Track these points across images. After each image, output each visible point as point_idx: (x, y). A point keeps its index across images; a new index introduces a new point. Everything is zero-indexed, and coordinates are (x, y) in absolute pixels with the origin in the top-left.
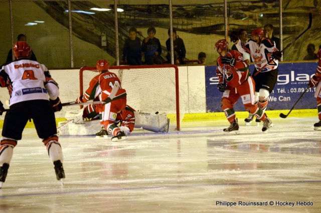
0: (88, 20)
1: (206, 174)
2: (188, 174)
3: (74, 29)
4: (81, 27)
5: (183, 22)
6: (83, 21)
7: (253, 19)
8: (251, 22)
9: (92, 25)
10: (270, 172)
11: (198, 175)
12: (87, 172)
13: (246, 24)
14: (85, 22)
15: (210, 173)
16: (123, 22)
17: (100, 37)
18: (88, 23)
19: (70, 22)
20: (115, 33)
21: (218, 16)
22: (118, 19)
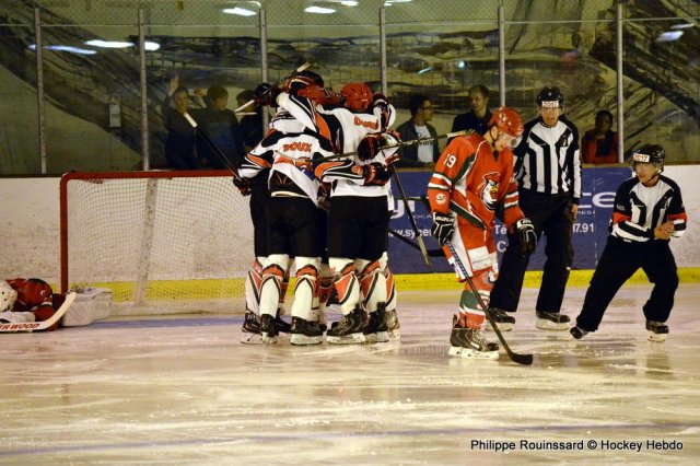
0: (80, 68)
1: (337, 410)
2: (298, 411)
3: (47, 89)
4: (64, 83)
6: (68, 71)
7: (442, 73)
8: (438, 80)
9: (90, 80)
10: (477, 407)
11: (320, 413)
12: (73, 406)
13: (427, 82)
14: (74, 72)
15: (346, 409)
16: (158, 74)
17: (107, 107)
18: (81, 75)
19: (40, 74)
20: (140, 98)
21: (366, 65)
22: (147, 67)
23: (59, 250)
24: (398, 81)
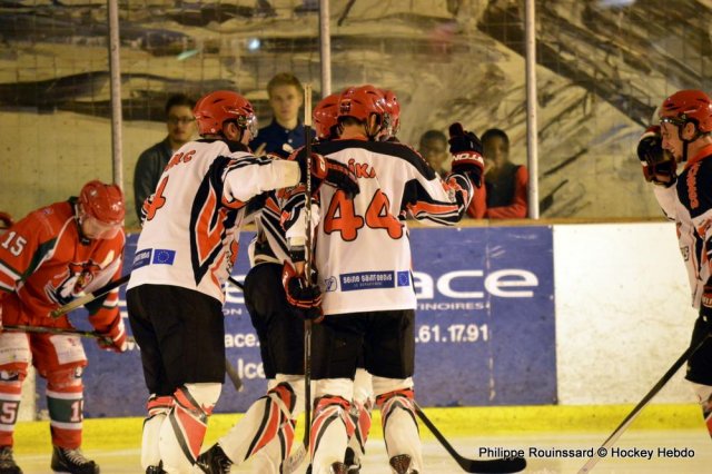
7: (221, 59)
8: (212, 70)
13: (192, 74)
21: (82, 43)
24: (142, 71)
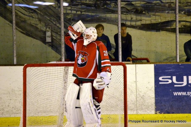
0: (32, 14)
3: (17, 24)
4: (25, 21)
5: (132, 18)
6: (26, 15)
9: (37, 20)
14: (29, 16)
16: (69, 17)
17: (45, 33)
18: (33, 17)
19: (14, 17)
20: (60, 28)
22: (64, 14)
23: (22, 101)
24: (184, 20)
